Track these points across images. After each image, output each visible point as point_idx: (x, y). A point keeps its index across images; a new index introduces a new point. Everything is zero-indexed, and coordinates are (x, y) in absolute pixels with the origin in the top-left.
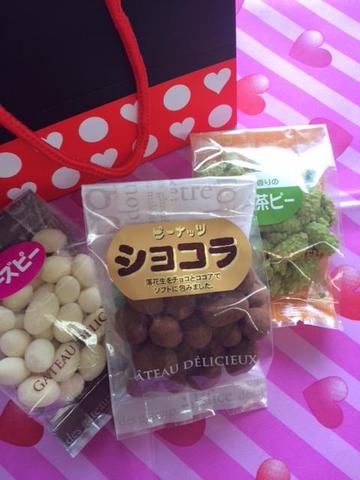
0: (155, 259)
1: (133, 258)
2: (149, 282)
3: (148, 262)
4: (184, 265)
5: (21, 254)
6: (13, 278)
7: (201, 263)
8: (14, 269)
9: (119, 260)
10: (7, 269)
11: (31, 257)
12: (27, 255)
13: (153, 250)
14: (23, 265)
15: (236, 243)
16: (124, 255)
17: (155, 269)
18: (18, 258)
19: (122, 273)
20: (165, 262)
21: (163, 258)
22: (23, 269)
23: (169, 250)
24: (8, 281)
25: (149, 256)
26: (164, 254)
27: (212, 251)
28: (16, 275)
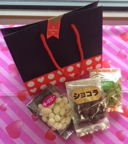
0: (82, 95)
1: (77, 96)
2: (81, 100)
3: (80, 96)
4: (88, 96)
5: (51, 97)
6: (50, 102)
7: (91, 95)
8: (50, 100)
9: (74, 96)
10: (48, 100)
11: (53, 98)
12: (52, 97)
13: (81, 94)
14: (52, 99)
15: (98, 90)
16: (75, 95)
17: (82, 97)
18: (50, 98)
19: (75, 99)
20: (84, 96)
21: (83, 95)
22: (52, 100)
23: (84, 93)
24: (49, 103)
25: (80, 95)
26: (83, 94)
27: (93, 93)
28: (51, 101)
